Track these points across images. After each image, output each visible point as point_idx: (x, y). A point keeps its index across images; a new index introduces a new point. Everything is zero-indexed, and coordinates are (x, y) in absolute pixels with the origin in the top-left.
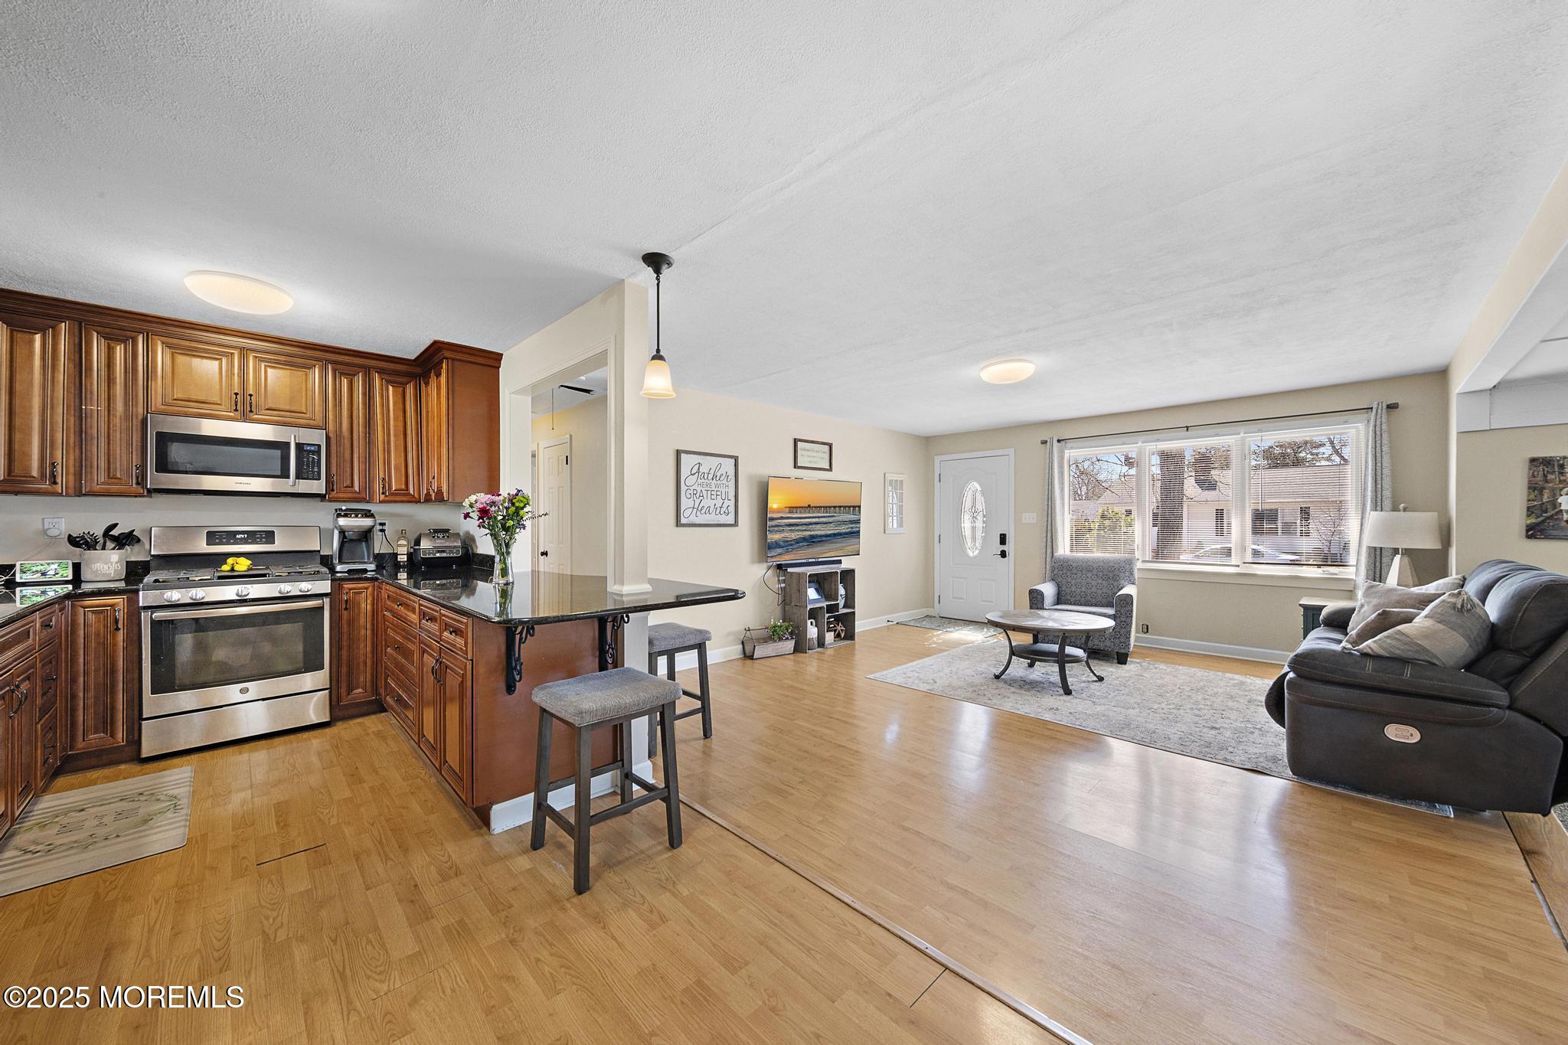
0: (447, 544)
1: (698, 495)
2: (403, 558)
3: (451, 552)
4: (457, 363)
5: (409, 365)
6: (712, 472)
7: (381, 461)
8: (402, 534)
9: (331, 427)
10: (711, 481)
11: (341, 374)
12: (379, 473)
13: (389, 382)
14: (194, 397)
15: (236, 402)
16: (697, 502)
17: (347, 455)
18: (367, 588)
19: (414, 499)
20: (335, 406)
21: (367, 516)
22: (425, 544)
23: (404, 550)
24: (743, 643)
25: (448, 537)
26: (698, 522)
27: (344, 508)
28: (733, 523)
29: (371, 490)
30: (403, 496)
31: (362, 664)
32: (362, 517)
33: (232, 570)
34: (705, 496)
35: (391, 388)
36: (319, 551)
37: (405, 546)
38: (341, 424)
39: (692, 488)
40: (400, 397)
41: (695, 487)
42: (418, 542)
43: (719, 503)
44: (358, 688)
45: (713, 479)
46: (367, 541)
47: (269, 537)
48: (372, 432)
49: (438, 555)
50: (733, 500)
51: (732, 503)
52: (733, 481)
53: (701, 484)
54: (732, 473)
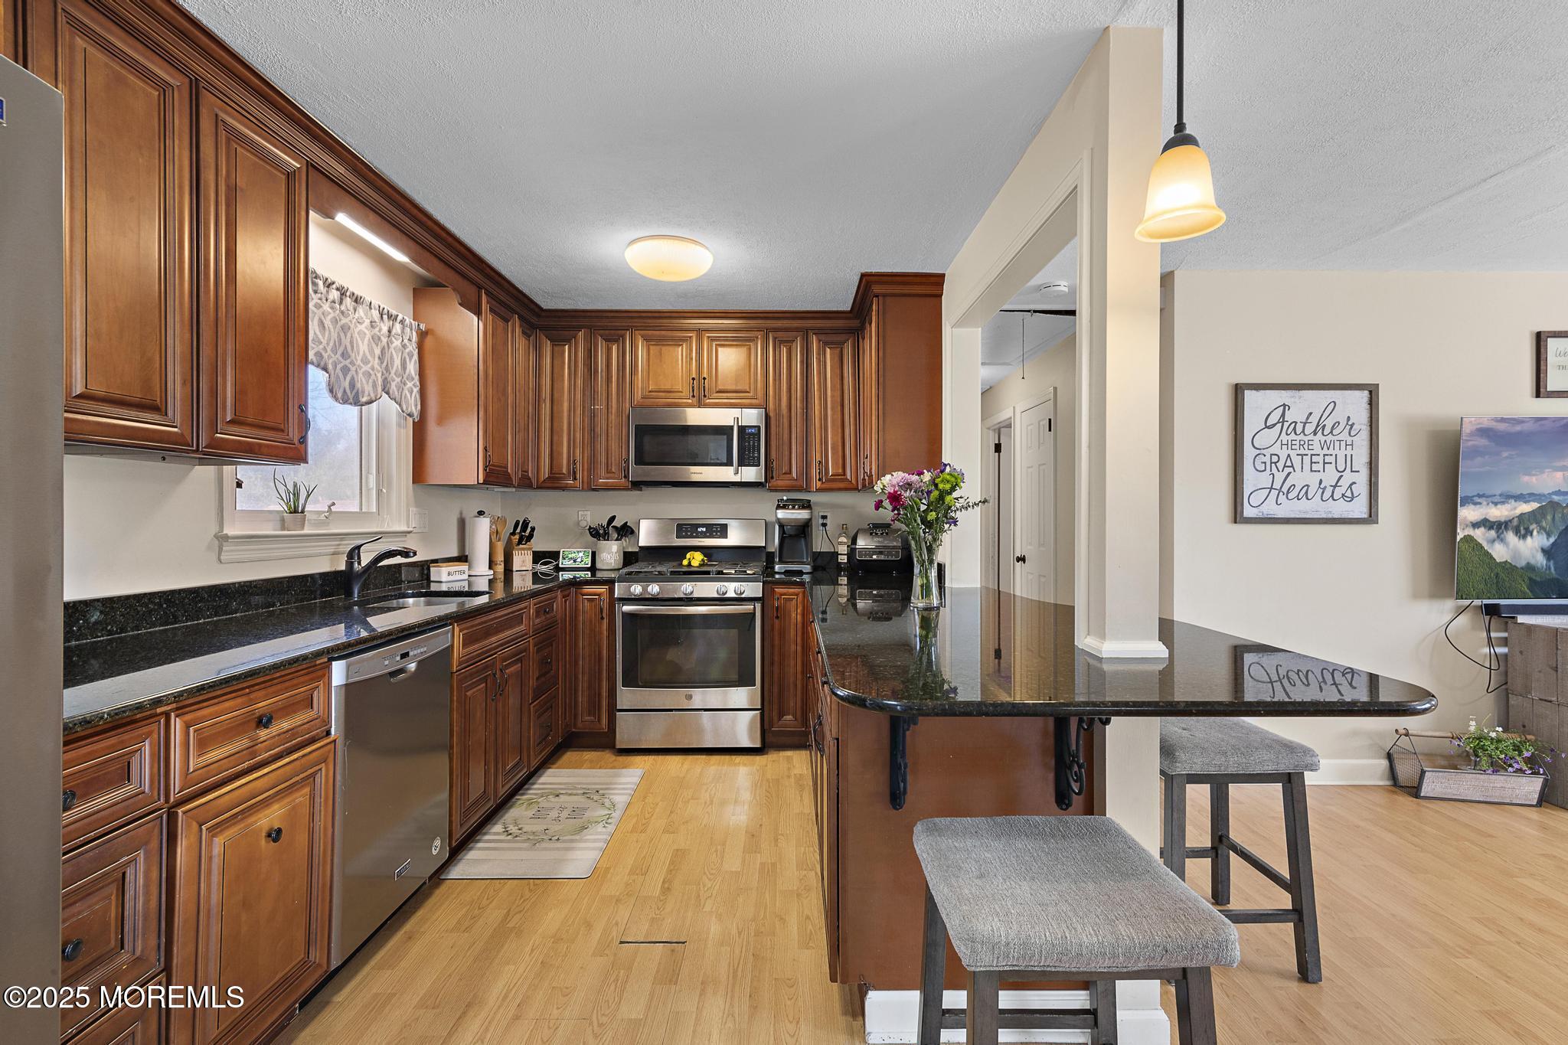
0: (886, 543)
1: (1280, 465)
2: (843, 559)
3: (889, 554)
4: (888, 299)
5: (846, 318)
6: (1314, 419)
7: (818, 441)
8: (844, 529)
9: (771, 406)
10: (1311, 437)
11: (781, 342)
12: (816, 456)
13: (826, 344)
14: (663, 387)
15: (693, 387)
16: (1280, 477)
17: (786, 436)
18: (797, 595)
19: (851, 486)
20: (775, 380)
21: (803, 507)
22: (861, 543)
23: (843, 549)
24: (1389, 756)
25: (887, 534)
26: (1280, 513)
27: (785, 498)
28: (1366, 516)
29: (809, 476)
30: (839, 483)
31: (792, 686)
32: (799, 509)
33: (689, 565)
34: (1298, 466)
35: (828, 350)
36: (765, 547)
37: (845, 543)
38: (780, 400)
39: (1267, 452)
40: (837, 359)
41: (1276, 449)
42: (854, 541)
43: (1330, 476)
44: (789, 715)
45: (1315, 433)
46: (805, 537)
47: (722, 531)
48: (809, 406)
49: (875, 557)
50: (1364, 473)
51: (1362, 478)
52: (1365, 435)
53: (1289, 445)
54: (1361, 417)
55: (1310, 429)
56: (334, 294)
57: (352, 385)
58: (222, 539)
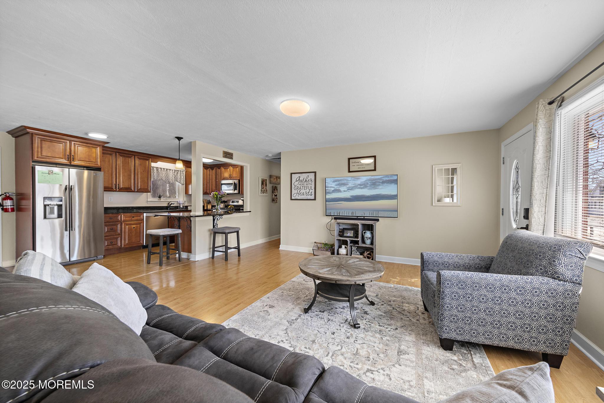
1: (299, 189)
6: (305, 179)
10: (304, 183)
16: (299, 191)
26: (299, 198)
28: (314, 199)
34: (302, 189)
39: (296, 186)
41: (298, 185)
43: (308, 191)
50: (314, 190)
51: (313, 191)
52: (314, 182)
53: (300, 185)
54: (313, 179)
55: (304, 181)
56: (165, 170)
57: (169, 181)
58: (148, 201)
